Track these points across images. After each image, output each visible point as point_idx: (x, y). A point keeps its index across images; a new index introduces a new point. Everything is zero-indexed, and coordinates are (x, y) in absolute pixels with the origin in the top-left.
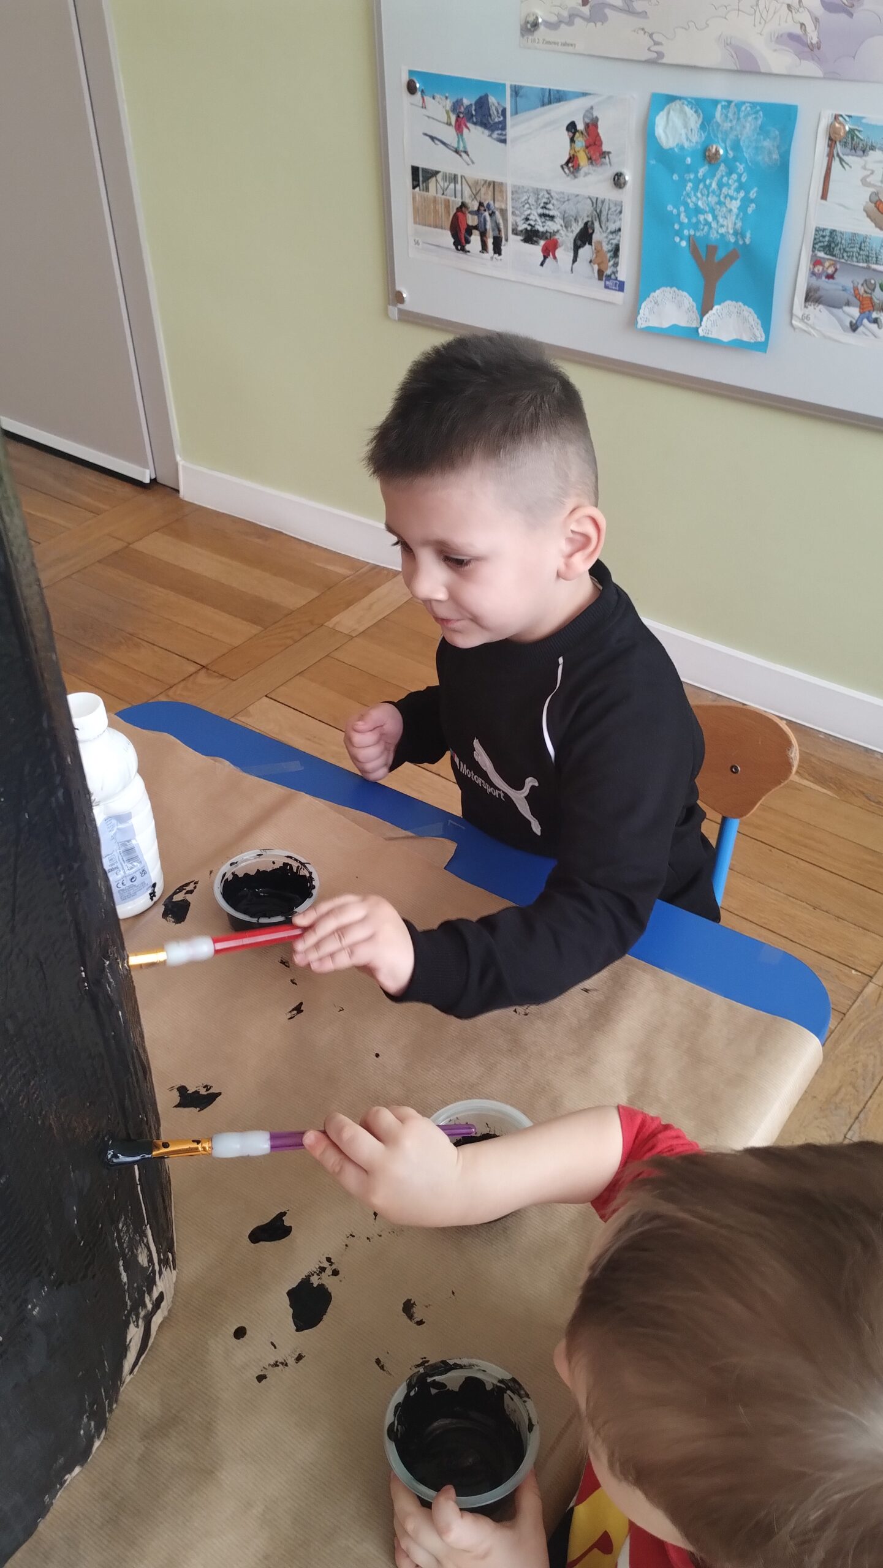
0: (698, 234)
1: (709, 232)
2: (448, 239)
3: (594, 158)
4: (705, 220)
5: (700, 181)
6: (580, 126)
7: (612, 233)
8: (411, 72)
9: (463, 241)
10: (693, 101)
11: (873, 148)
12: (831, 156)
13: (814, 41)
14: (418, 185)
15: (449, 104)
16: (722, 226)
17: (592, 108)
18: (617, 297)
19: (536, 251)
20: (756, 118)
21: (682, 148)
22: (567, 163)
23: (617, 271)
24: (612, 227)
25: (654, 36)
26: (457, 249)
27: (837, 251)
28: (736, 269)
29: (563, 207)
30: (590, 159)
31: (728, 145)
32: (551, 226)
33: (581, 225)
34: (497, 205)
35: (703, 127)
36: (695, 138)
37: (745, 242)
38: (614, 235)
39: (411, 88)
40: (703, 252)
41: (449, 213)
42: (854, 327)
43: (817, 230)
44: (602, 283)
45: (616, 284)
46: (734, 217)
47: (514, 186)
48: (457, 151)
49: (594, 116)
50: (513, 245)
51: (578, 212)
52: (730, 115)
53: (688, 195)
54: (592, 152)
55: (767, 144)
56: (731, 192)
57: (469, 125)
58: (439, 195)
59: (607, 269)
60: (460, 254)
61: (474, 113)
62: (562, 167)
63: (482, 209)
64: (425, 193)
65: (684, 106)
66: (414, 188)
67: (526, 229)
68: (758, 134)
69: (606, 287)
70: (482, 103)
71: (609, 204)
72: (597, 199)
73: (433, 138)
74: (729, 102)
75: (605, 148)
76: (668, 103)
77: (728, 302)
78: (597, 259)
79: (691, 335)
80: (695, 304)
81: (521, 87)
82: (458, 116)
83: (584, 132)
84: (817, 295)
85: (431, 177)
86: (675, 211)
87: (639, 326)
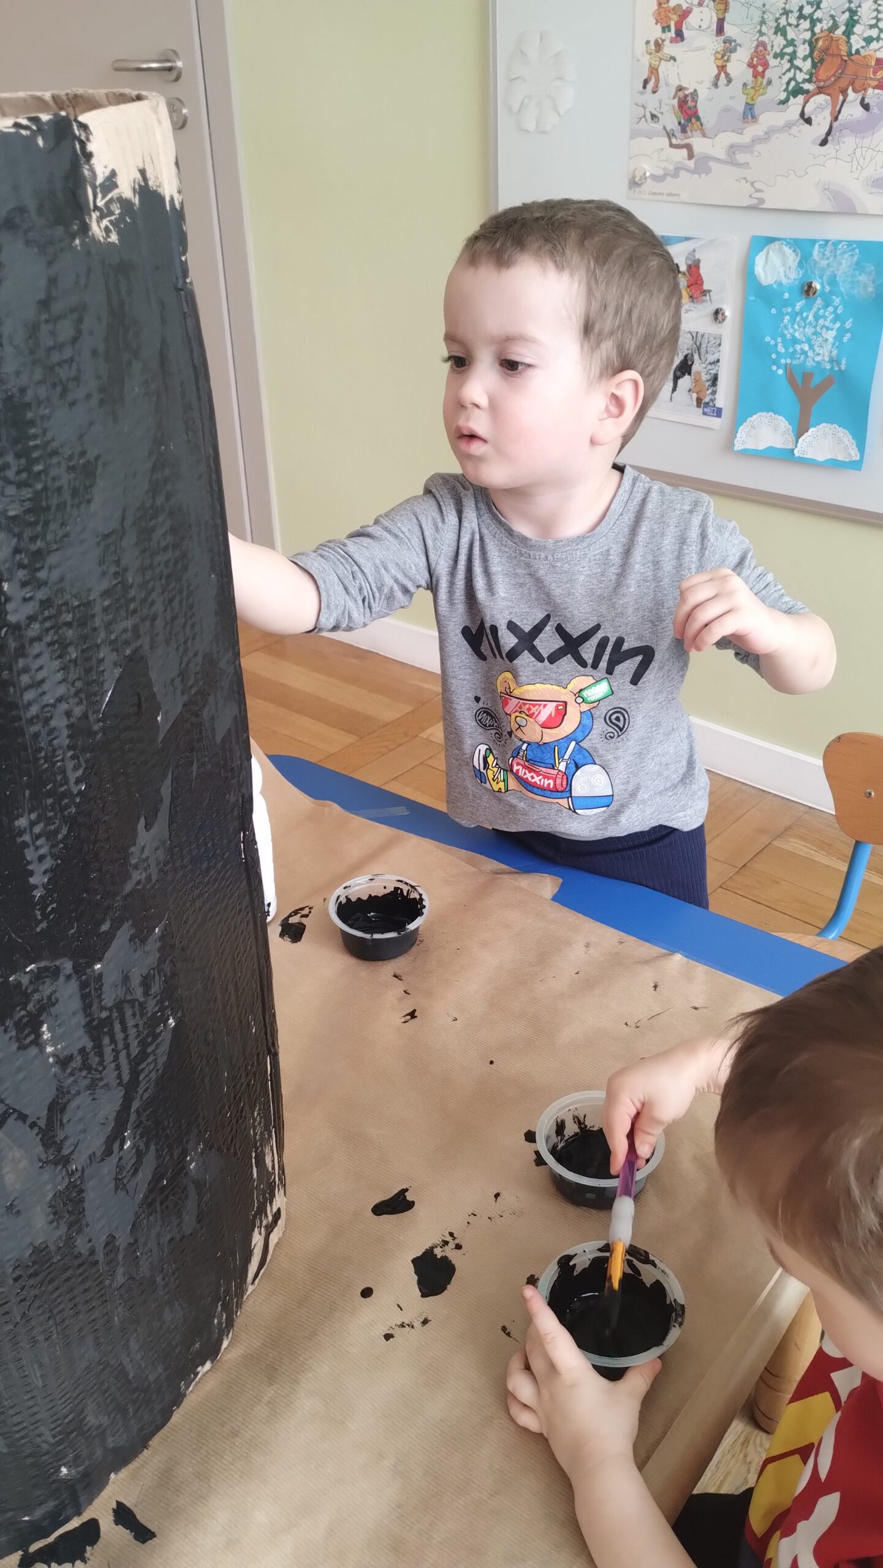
0: (795, 362)
1: (805, 361)
3: (695, 296)
4: (802, 349)
5: (797, 314)
6: (683, 268)
7: (711, 364)
10: (792, 241)
16: (818, 354)
17: (694, 251)
18: (715, 422)
20: (852, 255)
21: (780, 284)
23: (715, 399)
24: (711, 358)
25: (755, 184)
28: (831, 393)
30: (691, 297)
31: (824, 280)
33: (681, 358)
35: (800, 265)
36: (793, 276)
37: (840, 368)
38: (713, 365)
40: (799, 379)
44: (700, 410)
45: (714, 410)
46: (830, 346)
49: (697, 258)
52: (827, 253)
53: (786, 327)
54: (693, 291)
55: (863, 278)
56: (827, 323)
59: (705, 397)
65: (783, 246)
68: (854, 270)
69: (705, 414)
71: (709, 338)
72: (697, 333)
74: (827, 241)
75: (706, 287)
76: (768, 244)
77: (824, 425)
78: (697, 387)
79: (787, 456)
80: (790, 427)
83: (687, 273)
86: (773, 342)
87: (736, 448)
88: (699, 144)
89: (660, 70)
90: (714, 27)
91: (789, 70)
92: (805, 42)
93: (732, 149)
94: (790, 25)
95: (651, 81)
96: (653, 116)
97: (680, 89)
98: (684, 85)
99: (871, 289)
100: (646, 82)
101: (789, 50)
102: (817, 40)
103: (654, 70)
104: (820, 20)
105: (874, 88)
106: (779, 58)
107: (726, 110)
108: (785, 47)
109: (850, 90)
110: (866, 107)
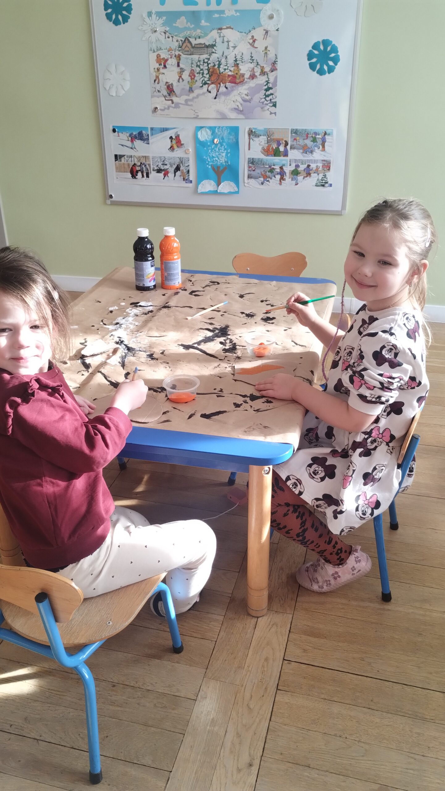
0: (214, 164)
1: (217, 163)
2: (129, 175)
3: (179, 146)
4: (216, 160)
5: (213, 149)
6: (174, 137)
7: (186, 167)
8: (113, 126)
9: (135, 175)
10: (209, 127)
11: (260, 135)
12: (250, 139)
13: (242, 109)
14: (117, 160)
15: (128, 135)
16: (221, 161)
17: (177, 132)
19: (161, 175)
20: (228, 131)
21: (206, 140)
22: (170, 148)
24: (186, 165)
25: (196, 111)
26: (133, 178)
27: (255, 164)
28: (226, 172)
29: (170, 161)
30: (177, 146)
31: (220, 138)
32: (166, 167)
33: (176, 166)
34: (147, 163)
35: (212, 134)
36: (210, 138)
37: (228, 164)
39: (114, 131)
40: (216, 168)
41: (129, 167)
42: (262, 184)
43: (249, 158)
44: (185, 182)
46: (224, 158)
47: (152, 157)
48: (131, 148)
49: (178, 134)
50: (153, 174)
51: (175, 162)
52: (220, 130)
53: (210, 153)
54: (178, 144)
55: (231, 137)
56: (223, 151)
57: (136, 140)
58: (126, 162)
59: (186, 177)
60: (134, 180)
61: (137, 136)
62: (169, 149)
63: (142, 164)
64: (120, 162)
65: (206, 129)
66: (116, 161)
67: (157, 169)
68: (229, 135)
69: (186, 183)
70: (140, 134)
71: (185, 159)
72: (181, 157)
73: (122, 145)
74: (220, 127)
75: (182, 143)
76: (201, 129)
77: (226, 182)
78: (183, 174)
79: (215, 193)
80: (215, 184)
81: (153, 128)
82: (132, 138)
83: (175, 139)
84: (251, 176)
85: (121, 158)
86: (206, 158)
87: (199, 192)
88: (175, 99)
89: (160, 77)
90: (176, 64)
91: (202, 77)
92: (206, 69)
93: (186, 101)
94: (201, 65)
95: (157, 80)
96: (159, 91)
97: (167, 83)
98: (168, 81)
99: (234, 140)
100: (155, 81)
101: (202, 72)
102: (210, 69)
103: (157, 77)
104: (210, 64)
105: (228, 83)
106: (199, 74)
107: (183, 89)
108: (200, 71)
109: (221, 84)
110: (227, 88)
